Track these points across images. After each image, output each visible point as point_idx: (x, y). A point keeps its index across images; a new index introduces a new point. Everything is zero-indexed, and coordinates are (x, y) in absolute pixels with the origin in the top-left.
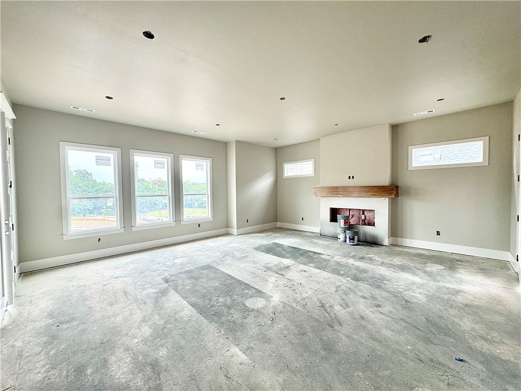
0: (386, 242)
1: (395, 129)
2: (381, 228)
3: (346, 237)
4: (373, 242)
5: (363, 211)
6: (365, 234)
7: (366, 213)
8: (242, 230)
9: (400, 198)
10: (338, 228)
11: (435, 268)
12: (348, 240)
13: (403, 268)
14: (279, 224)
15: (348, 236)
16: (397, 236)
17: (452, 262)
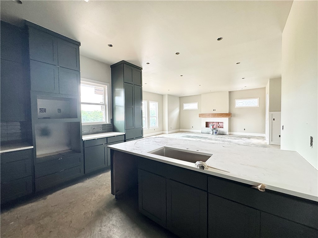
0: (227, 134)
1: (230, 92)
2: (225, 129)
3: (213, 132)
4: (223, 134)
5: (218, 122)
6: (220, 131)
7: (219, 123)
8: (170, 132)
9: (232, 118)
10: (210, 129)
11: (244, 139)
12: (214, 133)
13: (235, 139)
14: (181, 130)
15: (214, 132)
16: (231, 132)
17: (249, 138)
